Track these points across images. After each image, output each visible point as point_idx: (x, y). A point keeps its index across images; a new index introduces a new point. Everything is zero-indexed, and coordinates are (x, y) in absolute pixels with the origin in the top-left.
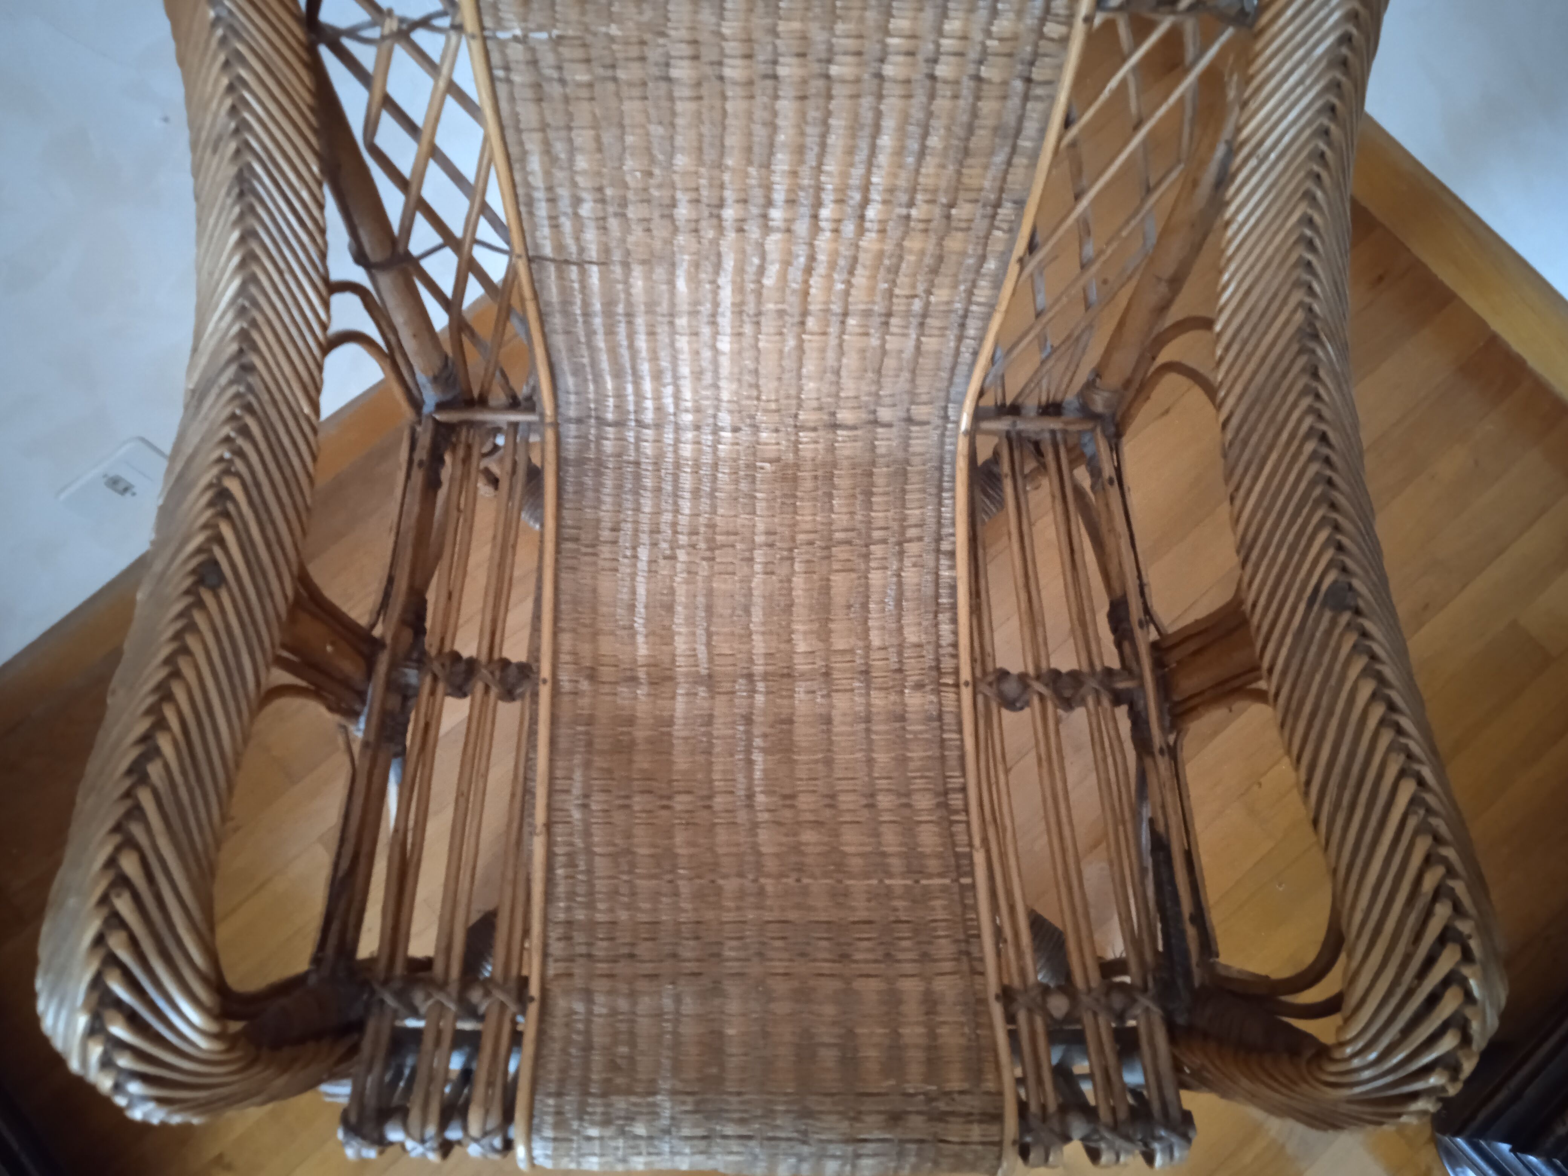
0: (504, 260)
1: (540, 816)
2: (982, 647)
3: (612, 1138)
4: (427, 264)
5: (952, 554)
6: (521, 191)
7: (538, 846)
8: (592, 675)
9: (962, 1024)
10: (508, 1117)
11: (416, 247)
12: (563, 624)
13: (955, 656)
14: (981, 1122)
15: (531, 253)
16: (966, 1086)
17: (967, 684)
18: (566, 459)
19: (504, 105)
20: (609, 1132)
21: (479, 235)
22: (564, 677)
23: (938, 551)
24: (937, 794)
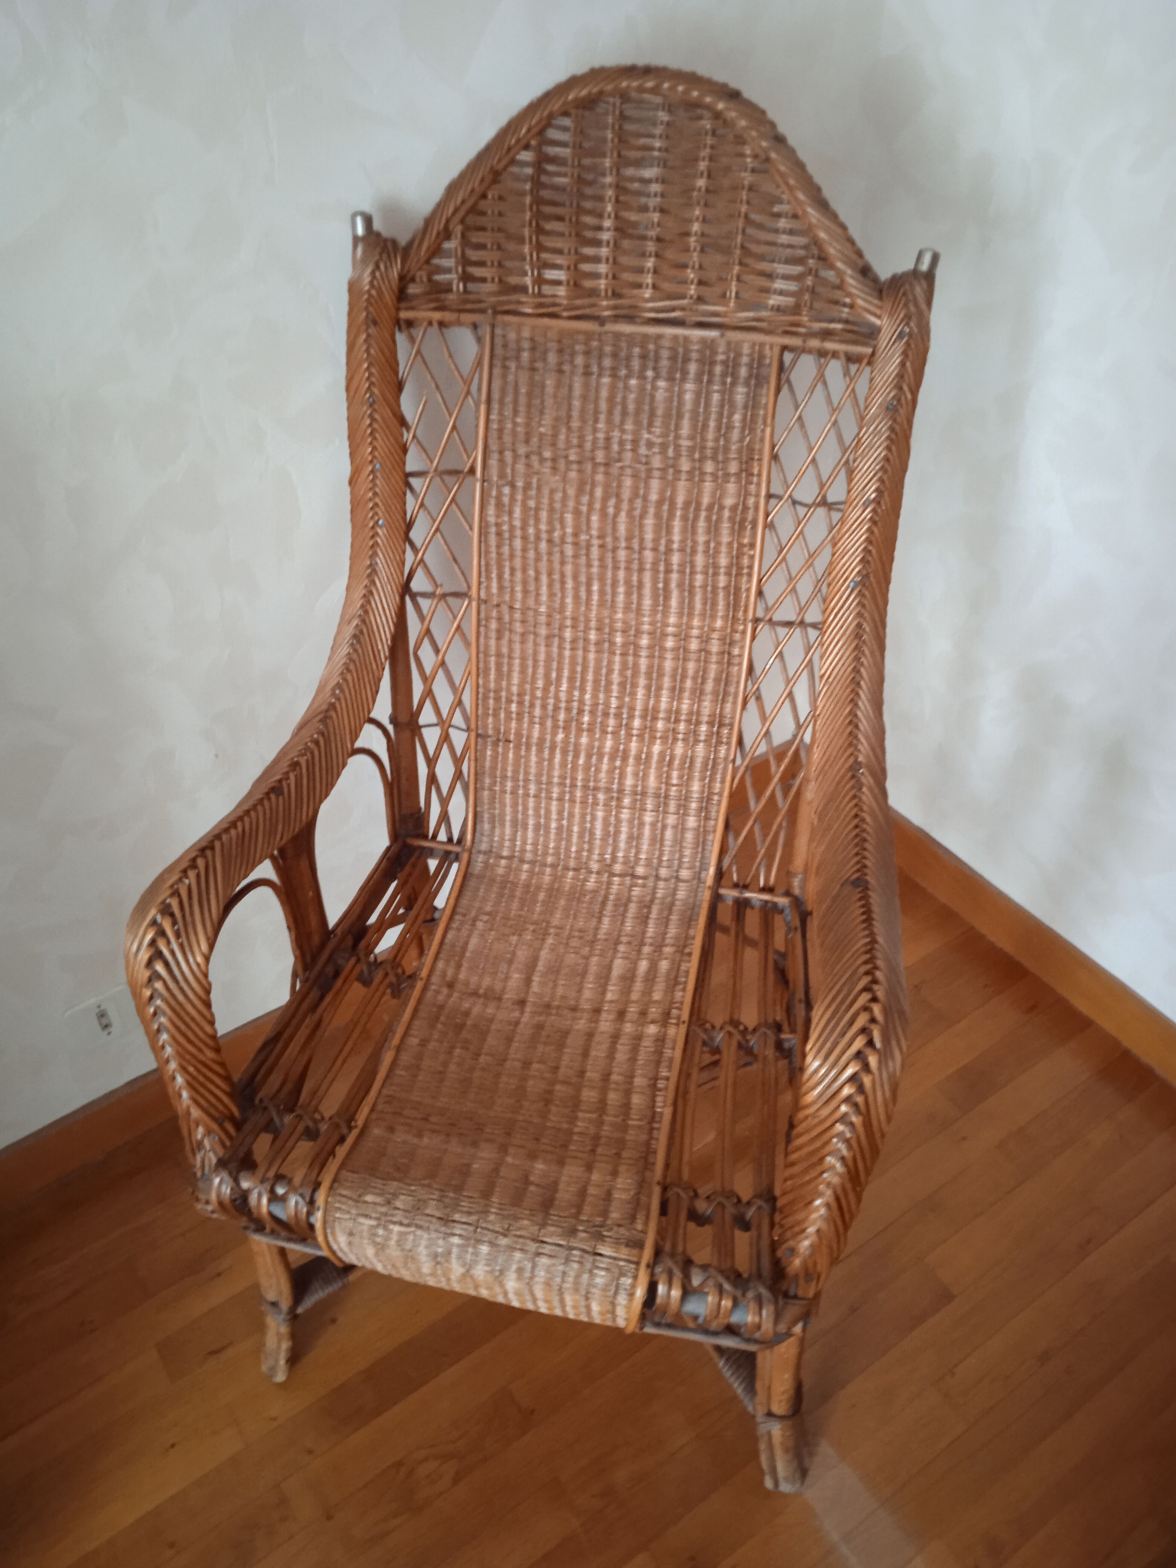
0: (465, 735)
1: (396, 1041)
2: (700, 1007)
3: (379, 1204)
4: (425, 732)
5: (690, 954)
6: (481, 690)
7: (388, 1057)
8: (451, 985)
9: (629, 1190)
10: (317, 1186)
11: (422, 720)
12: (441, 956)
13: (680, 1009)
14: (627, 1245)
15: (480, 732)
16: (623, 1222)
17: (684, 1022)
18: (472, 875)
19: (482, 640)
20: (379, 1200)
21: (454, 722)
22: (435, 979)
23: (682, 953)
24: (651, 1079)
